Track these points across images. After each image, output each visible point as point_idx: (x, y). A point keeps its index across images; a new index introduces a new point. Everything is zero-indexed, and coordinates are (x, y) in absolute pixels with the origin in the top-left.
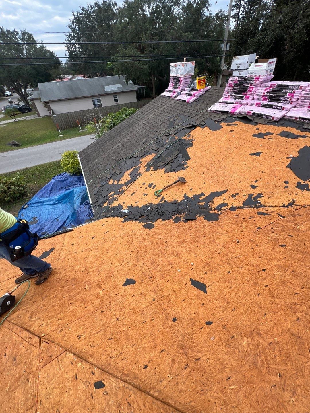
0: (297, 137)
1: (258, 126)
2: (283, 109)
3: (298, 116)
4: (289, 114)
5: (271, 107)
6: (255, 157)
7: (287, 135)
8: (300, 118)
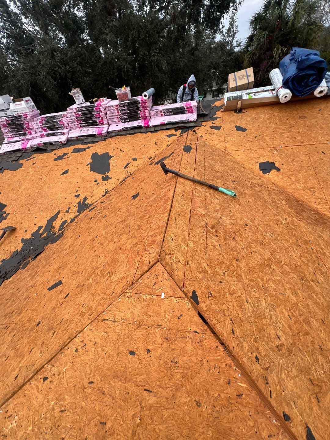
0: (85, 149)
2: (64, 134)
6: (65, 175)
7: (78, 150)
8: (78, 136)
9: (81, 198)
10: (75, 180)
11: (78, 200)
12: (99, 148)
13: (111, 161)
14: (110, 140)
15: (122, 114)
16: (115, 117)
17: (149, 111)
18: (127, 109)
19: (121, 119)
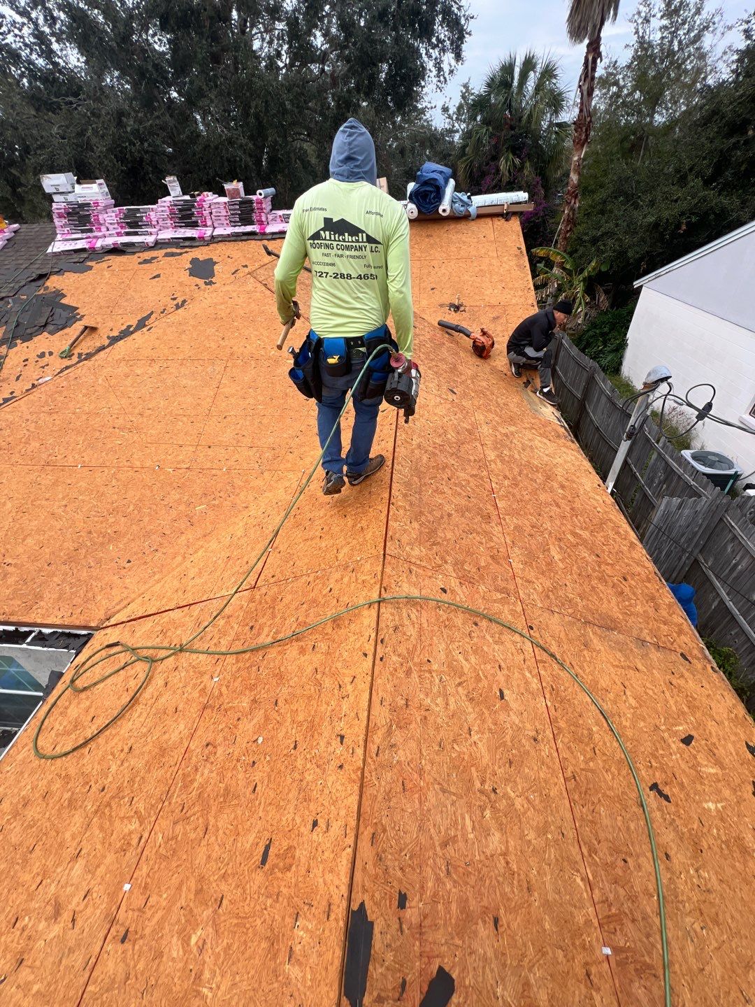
0: (181, 254)
1: (137, 255)
2: (151, 234)
3: (169, 237)
4: (160, 237)
5: (136, 234)
6: (157, 279)
7: (173, 255)
8: (172, 238)
9: (179, 300)
10: (171, 284)
11: (175, 302)
12: (201, 253)
13: (216, 267)
14: (215, 245)
15: (232, 214)
16: (223, 218)
17: (266, 214)
18: (238, 210)
19: (231, 221)
